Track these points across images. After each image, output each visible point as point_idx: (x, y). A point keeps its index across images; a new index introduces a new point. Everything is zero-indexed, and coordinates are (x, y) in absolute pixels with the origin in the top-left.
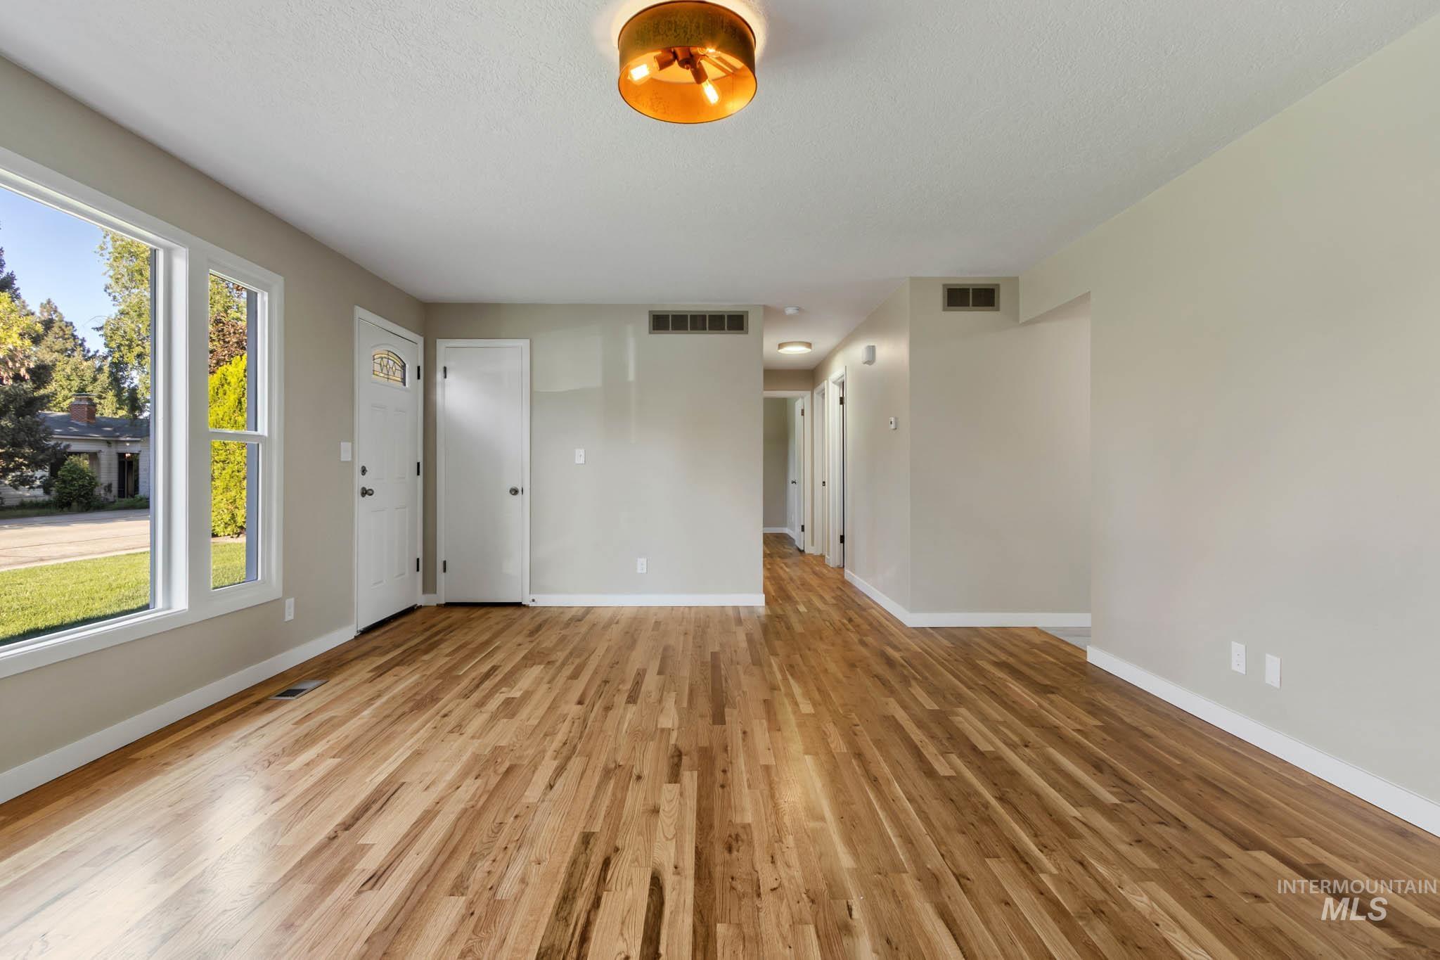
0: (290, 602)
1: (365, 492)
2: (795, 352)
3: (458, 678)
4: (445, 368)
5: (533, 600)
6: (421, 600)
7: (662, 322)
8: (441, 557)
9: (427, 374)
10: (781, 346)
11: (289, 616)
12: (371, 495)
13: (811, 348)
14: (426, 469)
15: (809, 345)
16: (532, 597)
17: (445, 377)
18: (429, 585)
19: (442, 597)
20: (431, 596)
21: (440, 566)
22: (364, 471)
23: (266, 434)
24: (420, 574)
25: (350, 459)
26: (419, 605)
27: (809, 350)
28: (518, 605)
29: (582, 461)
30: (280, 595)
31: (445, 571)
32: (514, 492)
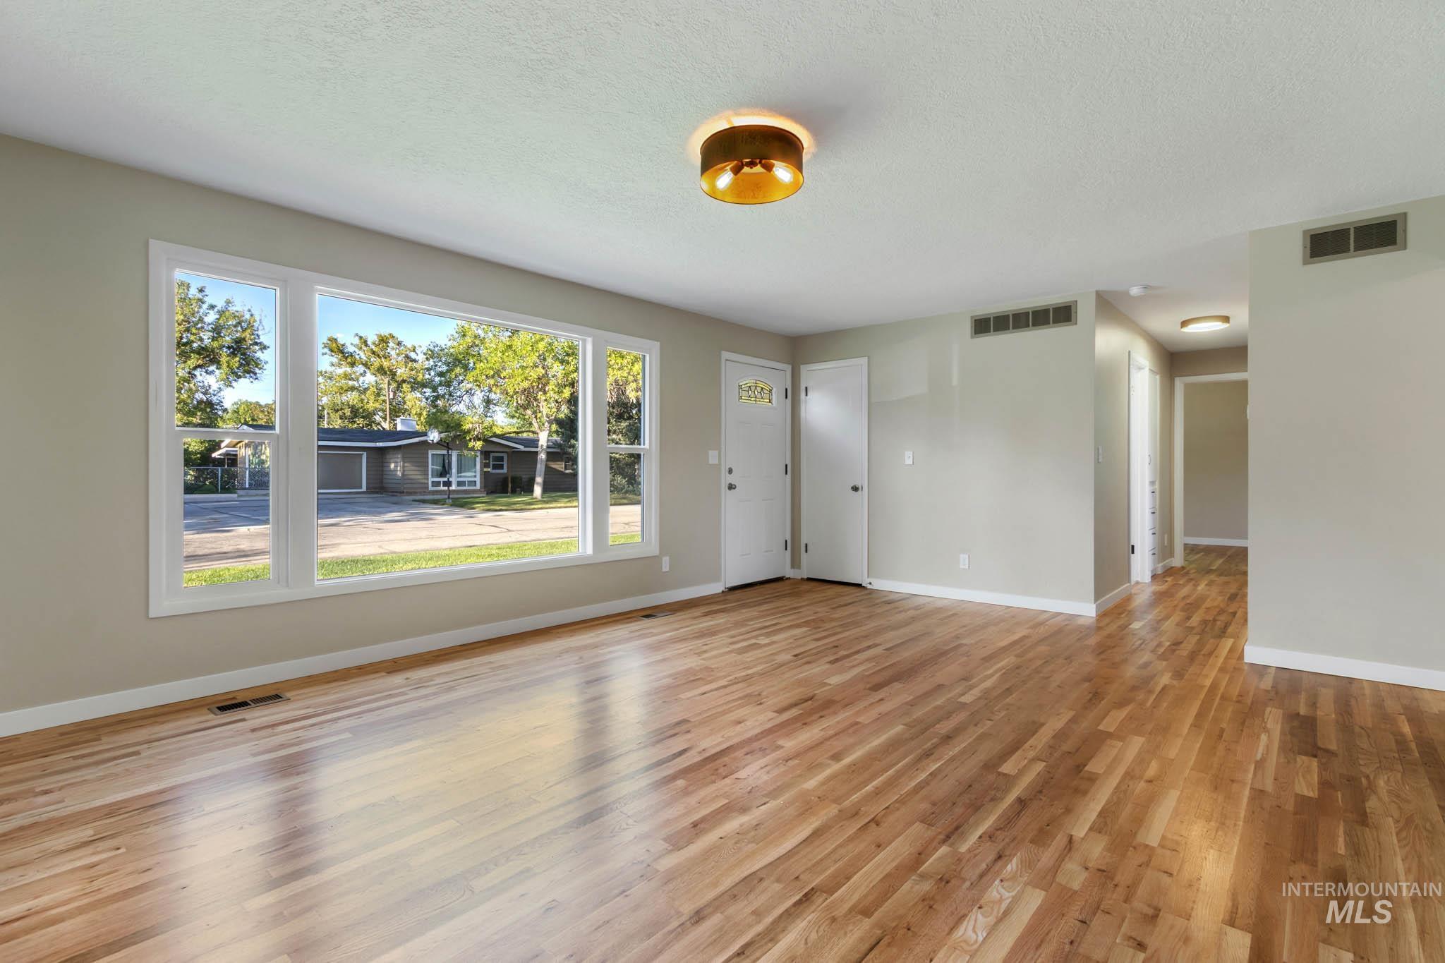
0: (666, 560)
1: (731, 487)
2: (1205, 330)
3: (747, 625)
4: (806, 388)
5: (870, 584)
6: (789, 573)
7: (982, 326)
8: (804, 541)
9: (794, 394)
10: (1184, 324)
11: (666, 568)
12: (734, 489)
13: (1229, 322)
14: (793, 470)
15: (1226, 319)
16: (870, 580)
17: (807, 395)
18: (795, 563)
19: (804, 573)
20: (797, 570)
21: (803, 549)
22: (730, 471)
23: (648, 447)
24: (789, 552)
25: (717, 462)
26: (787, 576)
27: (1226, 325)
28: (859, 586)
29: (909, 462)
30: (657, 552)
31: (806, 551)
32: (855, 489)
